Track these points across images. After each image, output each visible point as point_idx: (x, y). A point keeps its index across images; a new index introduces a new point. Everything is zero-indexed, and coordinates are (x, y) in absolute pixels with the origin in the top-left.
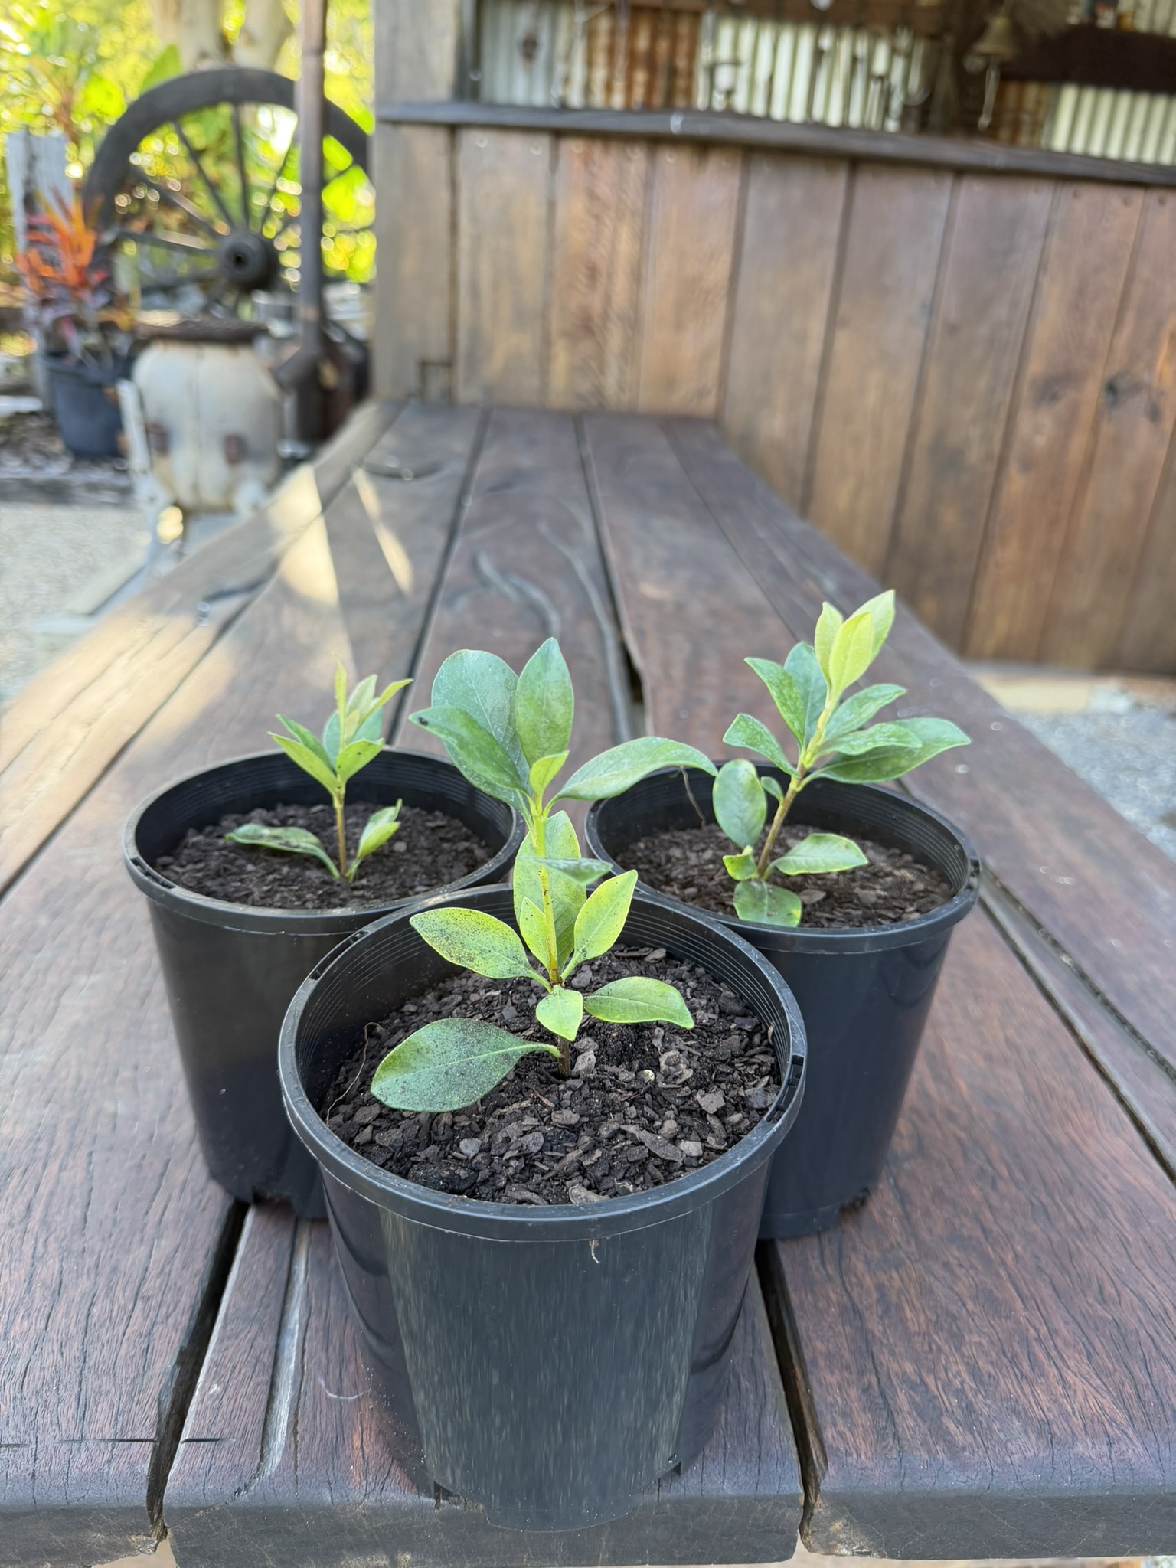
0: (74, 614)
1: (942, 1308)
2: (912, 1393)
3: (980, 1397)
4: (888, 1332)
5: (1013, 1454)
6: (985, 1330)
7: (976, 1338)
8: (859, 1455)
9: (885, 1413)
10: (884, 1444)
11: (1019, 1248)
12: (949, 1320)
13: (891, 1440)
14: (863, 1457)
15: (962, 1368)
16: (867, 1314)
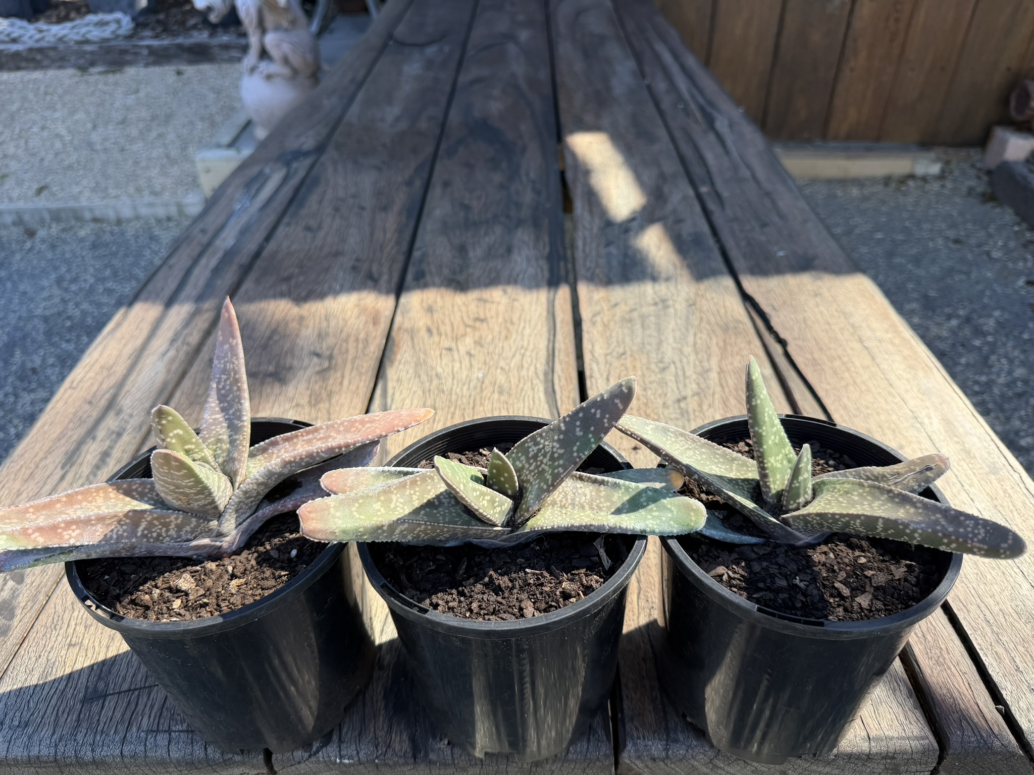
0: (219, 146)
8: (644, 739)
9: (662, 714)
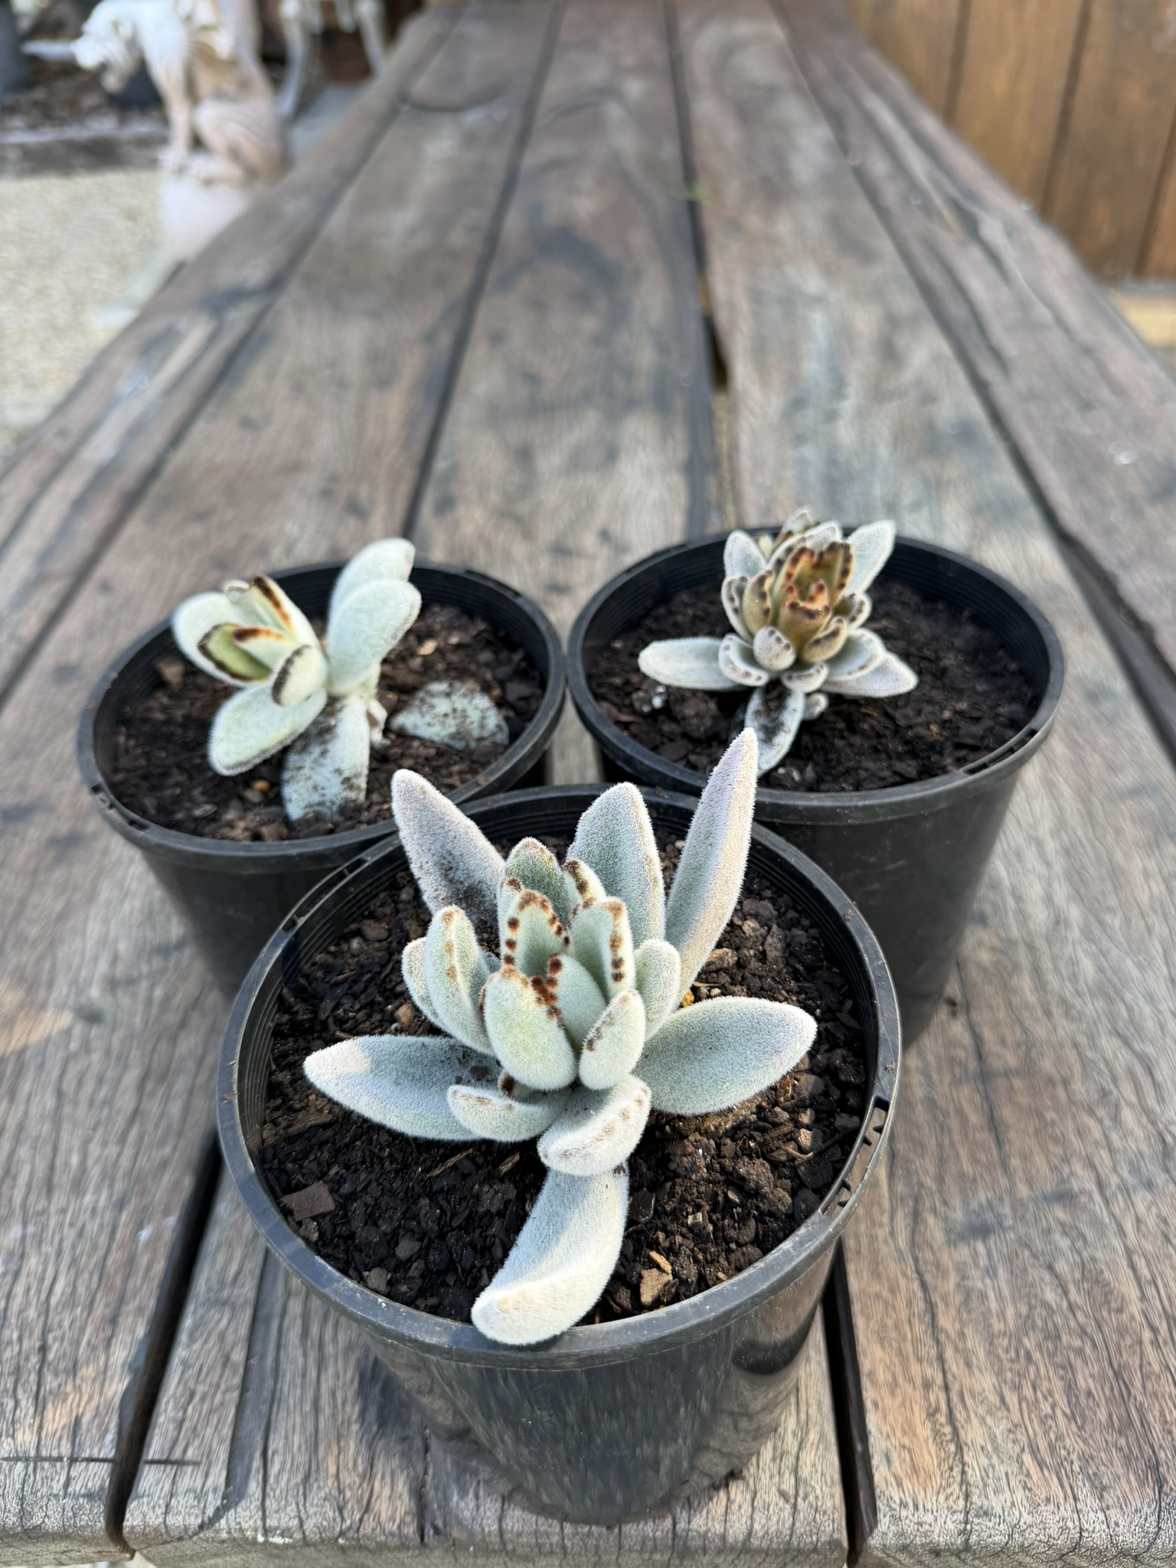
1: (1036, 1296)
2: (989, 1420)
3: (1075, 1429)
4: (966, 1331)
5: (1108, 1509)
6: (1089, 1330)
7: (1077, 1343)
8: (916, 1507)
9: (952, 1448)
10: (949, 1491)
11: (1141, 1209)
12: (1044, 1313)
13: (956, 1487)
14: (921, 1507)
15: (1058, 1385)
16: (940, 1304)
